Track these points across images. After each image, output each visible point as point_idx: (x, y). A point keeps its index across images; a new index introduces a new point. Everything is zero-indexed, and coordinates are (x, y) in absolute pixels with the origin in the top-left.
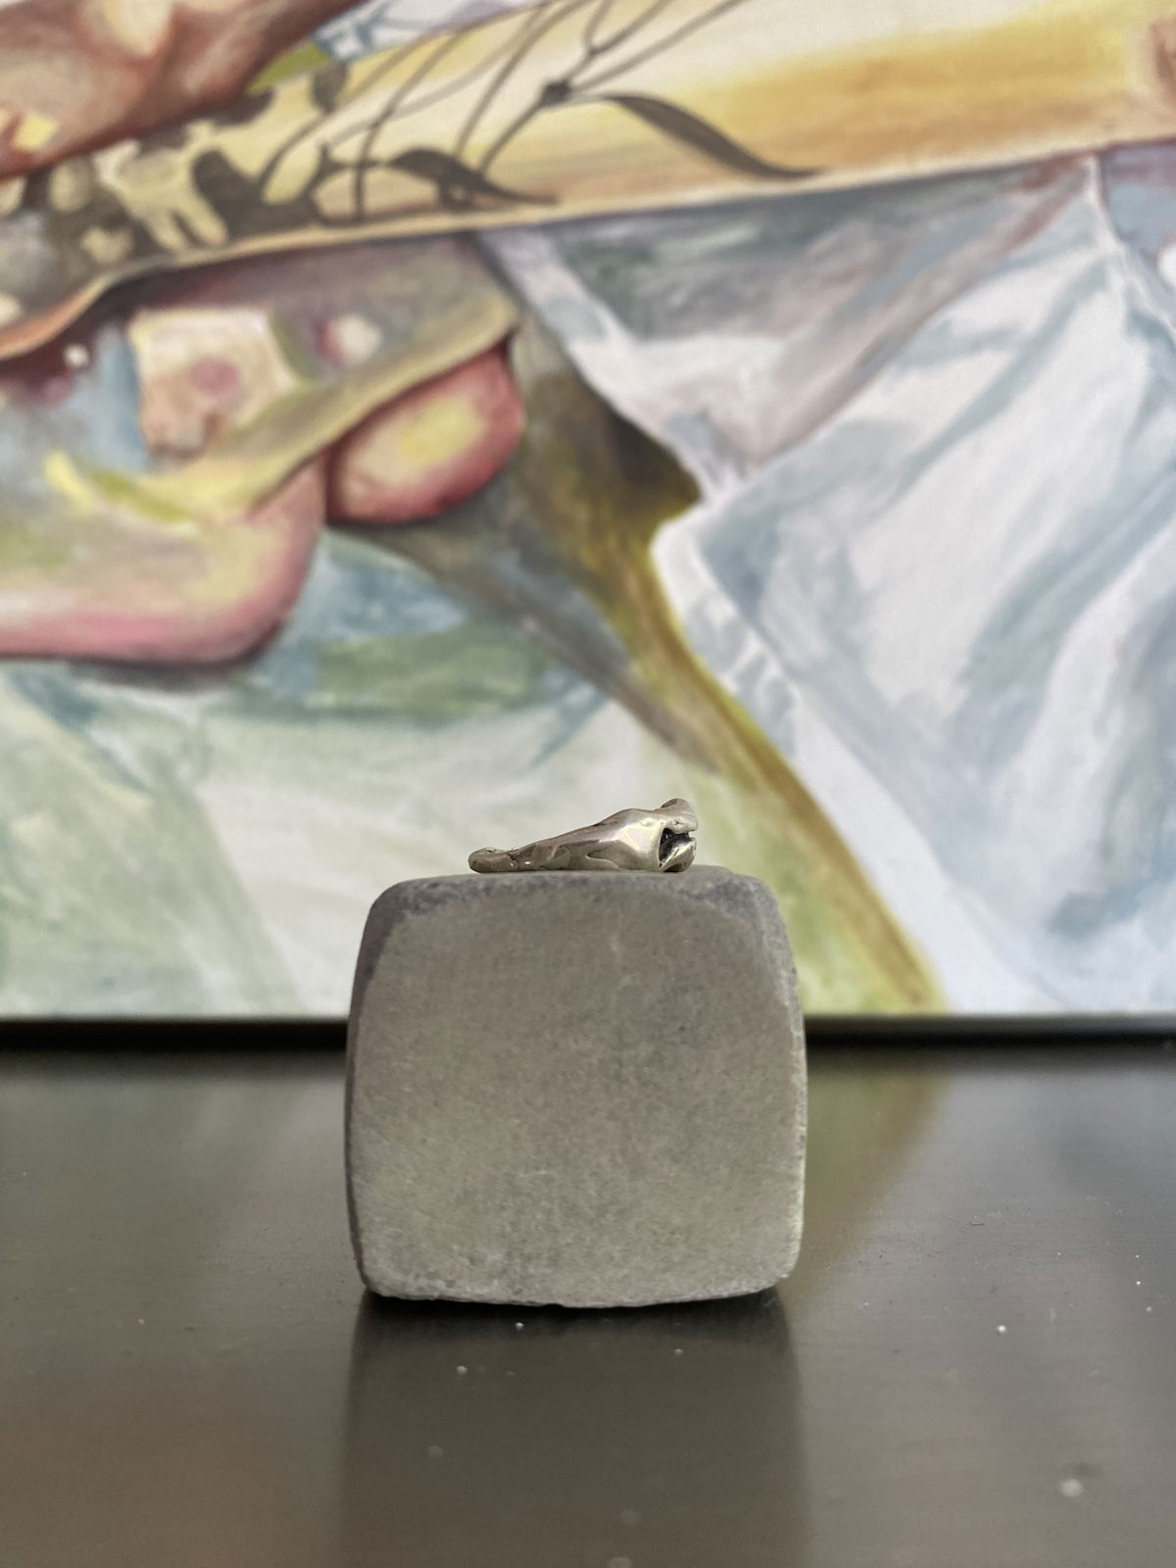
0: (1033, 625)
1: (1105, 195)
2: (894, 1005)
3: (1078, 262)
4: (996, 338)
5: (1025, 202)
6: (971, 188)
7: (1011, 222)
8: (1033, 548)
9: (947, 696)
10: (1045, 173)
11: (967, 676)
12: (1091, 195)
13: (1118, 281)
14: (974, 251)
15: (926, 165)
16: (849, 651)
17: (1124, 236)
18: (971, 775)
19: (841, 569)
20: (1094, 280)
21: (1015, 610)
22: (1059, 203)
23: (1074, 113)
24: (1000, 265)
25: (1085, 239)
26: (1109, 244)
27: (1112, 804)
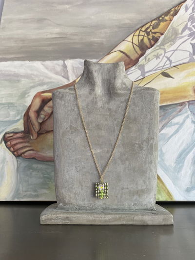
0: (182, 157)
1: (188, 107)
2: (169, 200)
3: (186, 115)
4: (177, 124)
5: (180, 107)
6: (174, 106)
7: (178, 110)
8: (182, 148)
9: (173, 165)
10: (182, 104)
11: (175, 162)
12: (187, 107)
13: (190, 117)
14: (174, 113)
15: (168, 103)
16: (163, 160)
17: (191, 112)
18: (176, 174)
19: (161, 150)
20: (188, 117)
21: (180, 155)
22: (184, 108)
23: (185, 97)
24: (177, 115)
25: (187, 112)
26: (189, 112)
27: (192, 177)
